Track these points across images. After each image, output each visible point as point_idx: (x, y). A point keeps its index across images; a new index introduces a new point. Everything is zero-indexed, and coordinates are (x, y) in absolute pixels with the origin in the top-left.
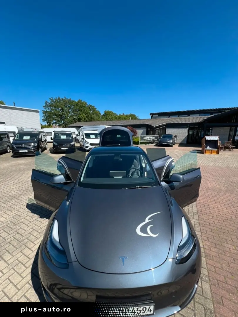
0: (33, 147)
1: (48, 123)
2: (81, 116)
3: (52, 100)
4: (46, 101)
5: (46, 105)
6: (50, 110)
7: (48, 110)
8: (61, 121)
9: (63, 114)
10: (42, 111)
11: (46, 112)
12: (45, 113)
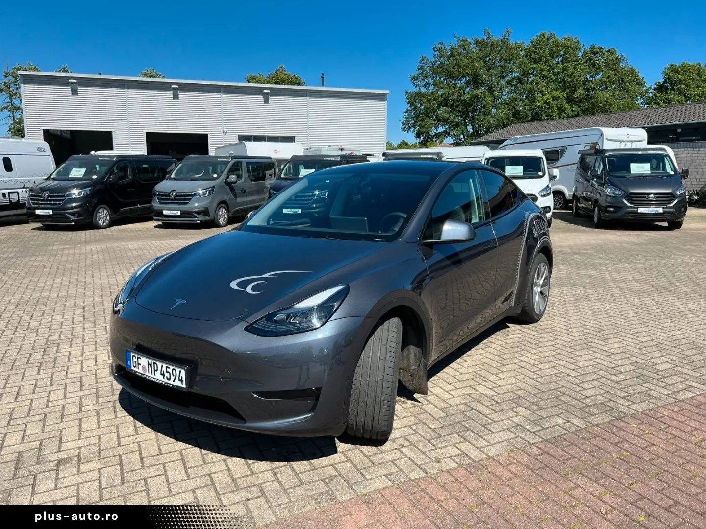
0: (315, 202)
1: (418, 135)
2: (545, 98)
3: (439, 50)
4: (423, 59)
5: (420, 72)
6: (431, 88)
7: (423, 90)
8: (466, 126)
9: (475, 97)
10: (407, 92)
11: (420, 95)
12: (414, 99)
